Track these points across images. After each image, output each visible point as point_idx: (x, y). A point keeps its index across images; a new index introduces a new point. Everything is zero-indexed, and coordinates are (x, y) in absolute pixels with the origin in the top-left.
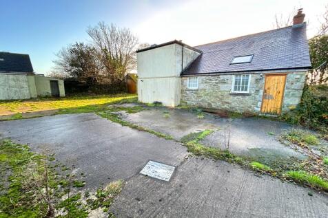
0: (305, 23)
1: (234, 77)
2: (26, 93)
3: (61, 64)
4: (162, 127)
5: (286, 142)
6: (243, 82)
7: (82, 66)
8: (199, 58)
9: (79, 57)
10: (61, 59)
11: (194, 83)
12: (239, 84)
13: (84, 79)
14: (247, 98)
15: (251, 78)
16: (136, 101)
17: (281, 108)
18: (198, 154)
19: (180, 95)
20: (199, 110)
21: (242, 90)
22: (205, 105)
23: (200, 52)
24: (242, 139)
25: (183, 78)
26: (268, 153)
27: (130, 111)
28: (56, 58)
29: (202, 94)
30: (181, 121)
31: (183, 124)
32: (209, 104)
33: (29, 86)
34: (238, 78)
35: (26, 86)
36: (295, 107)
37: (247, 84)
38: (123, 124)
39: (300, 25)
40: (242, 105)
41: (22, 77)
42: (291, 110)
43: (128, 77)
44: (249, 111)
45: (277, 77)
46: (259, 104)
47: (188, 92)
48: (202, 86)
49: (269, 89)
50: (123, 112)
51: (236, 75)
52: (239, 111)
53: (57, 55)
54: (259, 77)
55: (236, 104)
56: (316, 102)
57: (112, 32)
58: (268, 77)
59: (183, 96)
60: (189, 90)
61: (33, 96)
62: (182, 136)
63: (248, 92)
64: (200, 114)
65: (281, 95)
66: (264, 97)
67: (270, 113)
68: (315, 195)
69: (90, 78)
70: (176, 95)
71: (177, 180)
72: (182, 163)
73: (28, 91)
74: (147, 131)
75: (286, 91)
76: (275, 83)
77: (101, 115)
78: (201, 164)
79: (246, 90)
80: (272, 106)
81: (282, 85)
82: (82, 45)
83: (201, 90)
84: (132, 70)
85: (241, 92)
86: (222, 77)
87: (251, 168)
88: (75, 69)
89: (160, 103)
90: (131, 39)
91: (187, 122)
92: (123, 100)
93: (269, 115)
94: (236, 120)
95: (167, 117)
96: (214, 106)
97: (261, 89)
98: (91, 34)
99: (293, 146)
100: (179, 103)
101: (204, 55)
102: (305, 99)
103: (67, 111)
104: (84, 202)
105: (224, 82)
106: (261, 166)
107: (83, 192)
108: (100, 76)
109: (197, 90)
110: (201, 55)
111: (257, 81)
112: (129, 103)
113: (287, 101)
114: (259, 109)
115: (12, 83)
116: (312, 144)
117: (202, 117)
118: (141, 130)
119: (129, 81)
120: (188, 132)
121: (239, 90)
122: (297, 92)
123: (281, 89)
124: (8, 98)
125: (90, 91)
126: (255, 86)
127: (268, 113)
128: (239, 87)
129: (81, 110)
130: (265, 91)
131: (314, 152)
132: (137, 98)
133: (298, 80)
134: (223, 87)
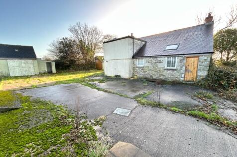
0: (213, 22)
1: (166, 58)
2: (32, 71)
3: (53, 52)
4: (122, 91)
5: (195, 98)
6: (172, 62)
7: (66, 52)
8: (145, 46)
9: (64, 47)
10: (53, 48)
11: (141, 63)
12: (170, 63)
13: (68, 61)
14: (175, 72)
15: (177, 59)
16: (103, 75)
17: (196, 78)
18: (143, 104)
19: (132, 71)
20: (145, 80)
21: (172, 67)
22: (149, 77)
23: (145, 42)
24: (170, 96)
25: (134, 60)
26: (183, 103)
27: (101, 82)
28: (49, 48)
29: (146, 69)
30: (133, 87)
31: (135, 89)
32: (151, 76)
33: (34, 67)
34: (169, 59)
35: (32, 67)
36: (204, 77)
37: (175, 63)
38: (98, 89)
39: (210, 23)
40: (172, 77)
41: (30, 61)
42: (203, 79)
43: (96, 58)
44: (176, 80)
45: (193, 59)
46: (183, 75)
47: (137, 68)
48: (147, 65)
49: (188, 66)
50: (96, 82)
51: (168, 58)
52: (170, 81)
53: (50, 45)
54: (182, 59)
55: (168, 76)
56: (218, 74)
57: (86, 29)
58: (188, 59)
59: (134, 71)
60: (138, 67)
61: (36, 73)
62: (134, 96)
63: (175, 68)
64: (145, 83)
65: (196, 70)
66: (186, 71)
67: (190, 81)
68: (200, 120)
69: (72, 60)
70: (130, 71)
71: (132, 116)
72: (134, 109)
73: (33, 70)
74: (113, 93)
75: (199, 67)
76: (192, 62)
77: (84, 85)
78: (145, 109)
79: (174, 67)
80: (191, 77)
81: (196, 63)
82: (66, 39)
83: (146, 67)
84: (99, 54)
85: (171, 68)
86: (159, 59)
87: (171, 110)
88: (62, 54)
89: (119, 76)
90: (98, 33)
91: (137, 88)
92: (95, 74)
93: (189, 83)
94: (168, 85)
95: (124, 85)
96: (154, 77)
97: (183, 66)
98: (71, 31)
99: (198, 100)
100: (131, 76)
101: (147, 44)
102: (211, 72)
103: (62, 83)
104: (90, 124)
105: (160, 62)
106: (177, 109)
107: (88, 120)
108: (78, 58)
109: (143, 67)
110: (146, 43)
111: (181, 61)
112: (99, 76)
113: (200, 73)
114: (183, 79)
115: (24, 65)
116: (210, 98)
117: (147, 84)
118: (110, 92)
119: (97, 61)
120: (138, 93)
121: (170, 67)
122: (205, 68)
123: (196, 66)
124: (21, 75)
125: (71, 69)
126: (180, 64)
127: (188, 81)
128: (170, 65)
129: (70, 82)
130: (186, 67)
131: (209, 102)
132: (104, 73)
133: (206, 60)
134: (160, 65)
